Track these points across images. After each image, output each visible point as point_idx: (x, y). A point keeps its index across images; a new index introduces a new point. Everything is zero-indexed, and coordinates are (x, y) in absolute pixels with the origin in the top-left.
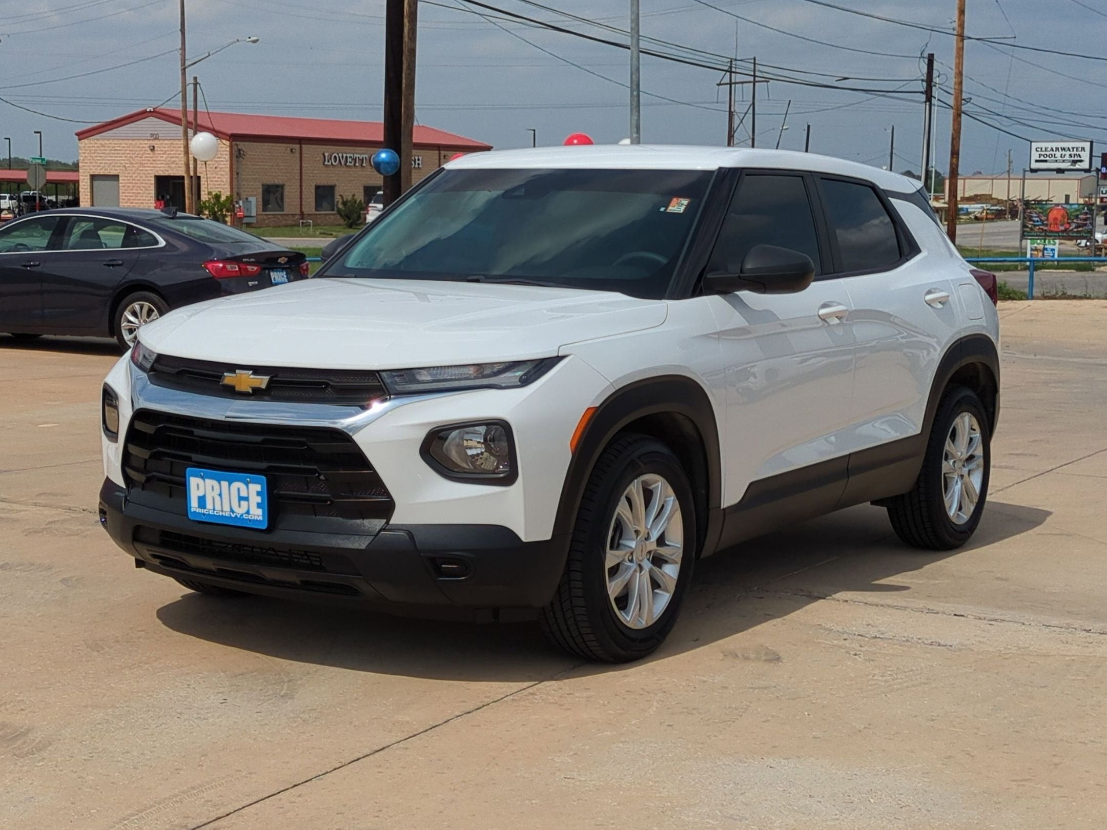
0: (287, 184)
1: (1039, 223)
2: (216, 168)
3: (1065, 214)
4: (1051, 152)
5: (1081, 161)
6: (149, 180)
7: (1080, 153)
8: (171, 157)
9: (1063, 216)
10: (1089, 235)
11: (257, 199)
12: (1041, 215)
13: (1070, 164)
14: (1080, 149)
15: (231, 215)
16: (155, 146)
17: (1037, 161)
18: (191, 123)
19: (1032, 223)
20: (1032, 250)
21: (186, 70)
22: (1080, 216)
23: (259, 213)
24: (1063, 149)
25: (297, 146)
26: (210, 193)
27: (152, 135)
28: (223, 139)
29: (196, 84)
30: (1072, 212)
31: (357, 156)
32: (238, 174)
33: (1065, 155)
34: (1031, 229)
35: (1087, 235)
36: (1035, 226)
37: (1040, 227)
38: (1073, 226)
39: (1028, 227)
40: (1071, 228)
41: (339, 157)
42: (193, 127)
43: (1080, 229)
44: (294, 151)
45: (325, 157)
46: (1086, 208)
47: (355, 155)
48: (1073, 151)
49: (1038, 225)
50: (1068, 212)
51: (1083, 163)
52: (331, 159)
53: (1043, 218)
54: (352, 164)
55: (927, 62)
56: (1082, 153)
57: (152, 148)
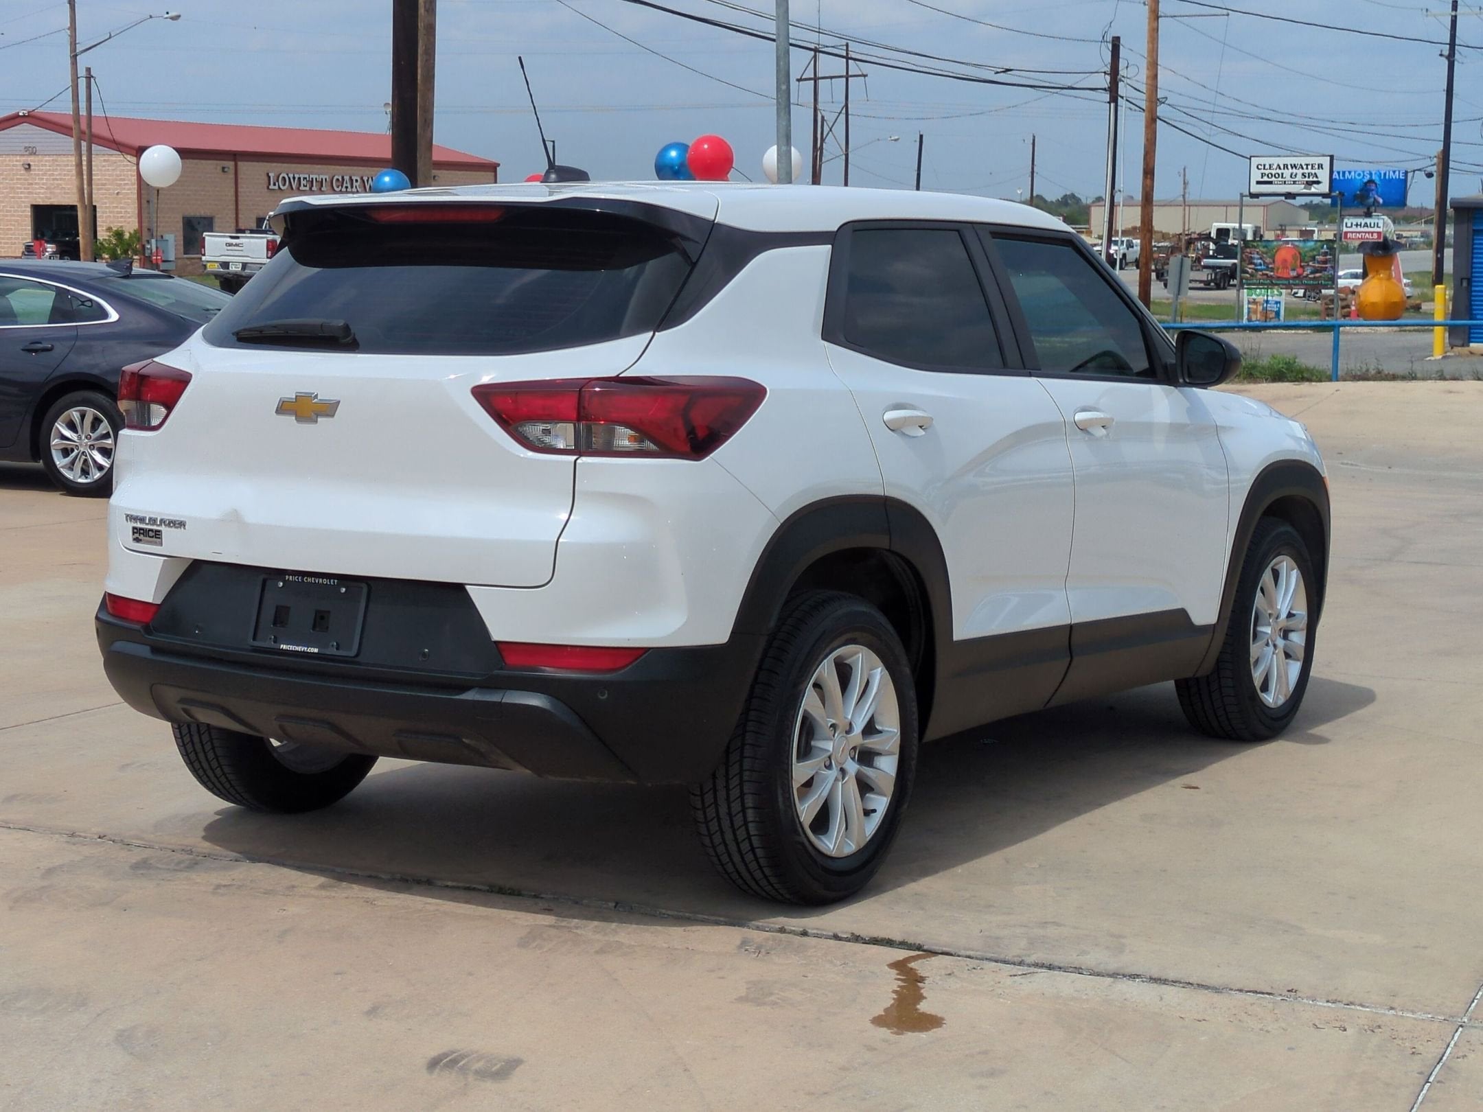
0: (217, 216)
1: (1263, 267)
2: (118, 194)
3: (1298, 255)
4: (1278, 171)
5: (1318, 183)
6: (24, 211)
7: (1317, 171)
8: (54, 179)
9: (1294, 257)
10: (1330, 283)
11: (176, 236)
12: (1264, 255)
13: (1303, 186)
14: (1317, 166)
15: (140, 260)
16: (31, 163)
17: (1258, 183)
18: (83, 133)
19: (1252, 266)
20: (1249, 303)
21: (78, 57)
22: (1317, 257)
23: (179, 256)
24: (1294, 166)
25: (230, 164)
26: (109, 229)
27: (27, 148)
28: (128, 154)
29: (89, 77)
30: (1307, 252)
31: (314, 177)
32: (148, 202)
33: (1296, 174)
34: (1252, 275)
35: (1327, 283)
36: (1257, 270)
37: (1264, 272)
38: (1308, 271)
39: (1247, 273)
40: (1305, 274)
41: (289, 178)
42: (87, 137)
43: (1318, 275)
44: (226, 170)
45: (269, 177)
46: (1325, 246)
47: (311, 176)
48: (1307, 168)
49: (1261, 270)
50: (1301, 251)
51: (1321, 185)
52: (278, 181)
53: (1268, 260)
54: (307, 188)
55: (1110, 48)
56: (1319, 172)
57: (27, 167)
